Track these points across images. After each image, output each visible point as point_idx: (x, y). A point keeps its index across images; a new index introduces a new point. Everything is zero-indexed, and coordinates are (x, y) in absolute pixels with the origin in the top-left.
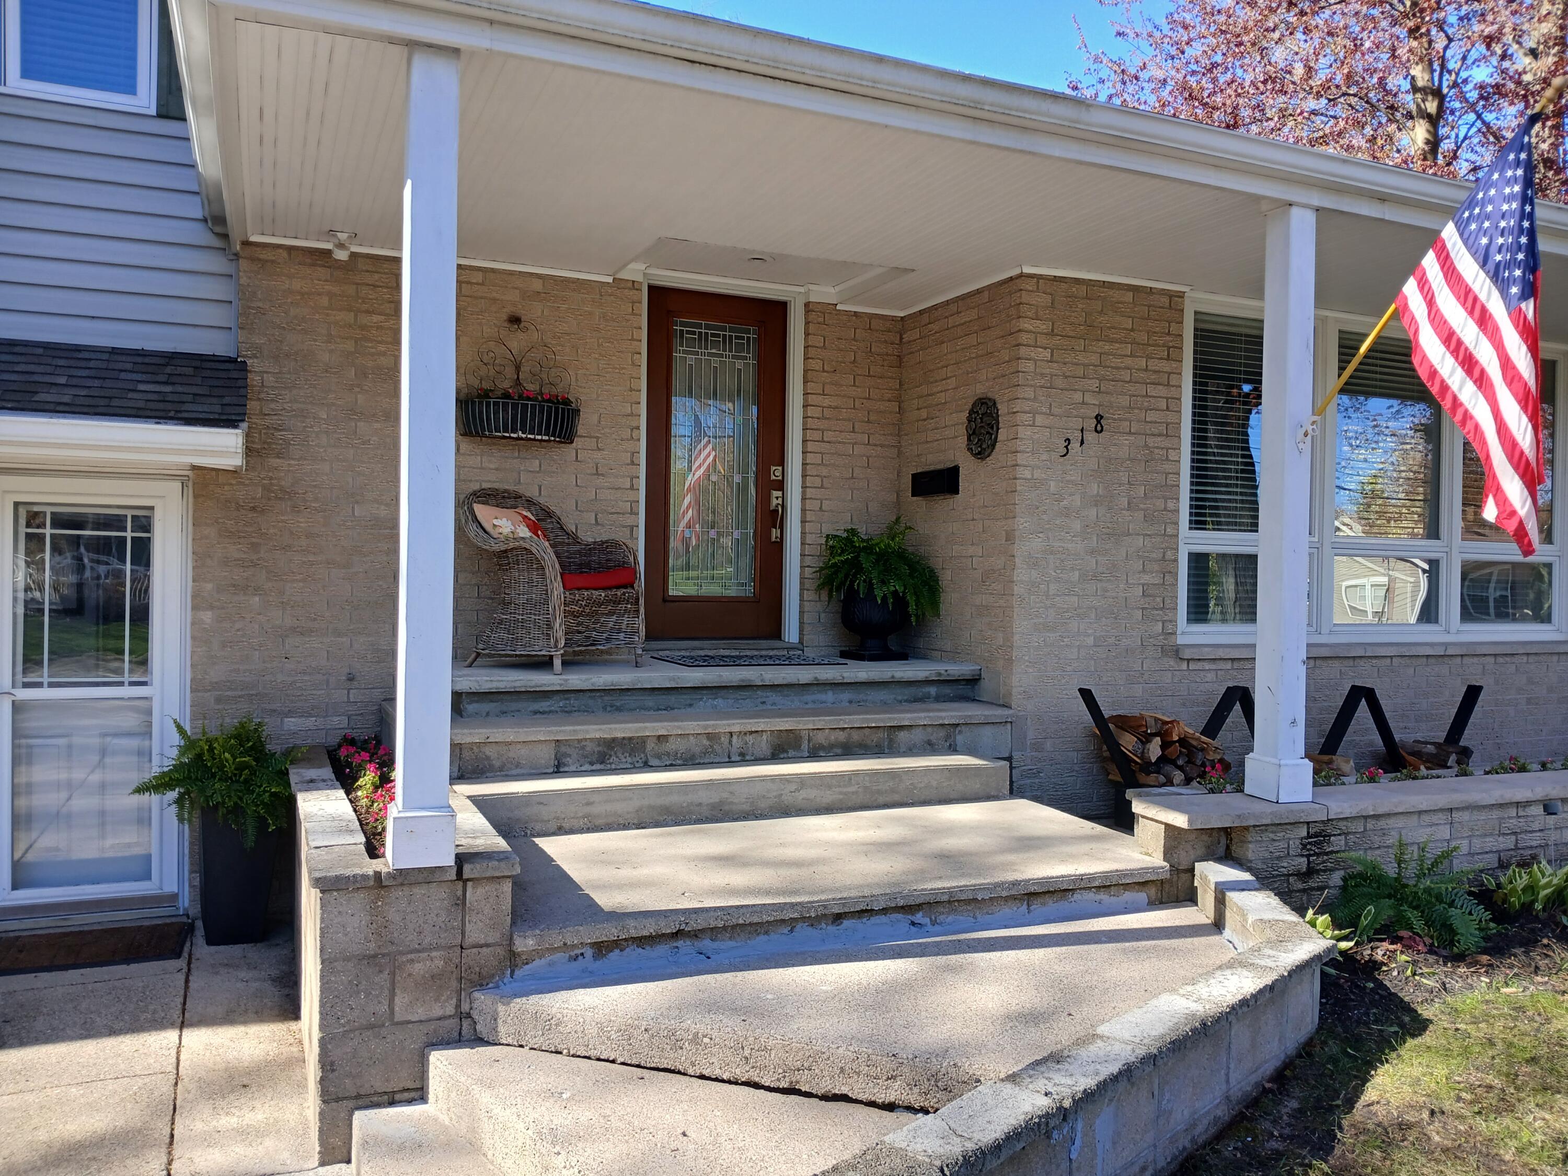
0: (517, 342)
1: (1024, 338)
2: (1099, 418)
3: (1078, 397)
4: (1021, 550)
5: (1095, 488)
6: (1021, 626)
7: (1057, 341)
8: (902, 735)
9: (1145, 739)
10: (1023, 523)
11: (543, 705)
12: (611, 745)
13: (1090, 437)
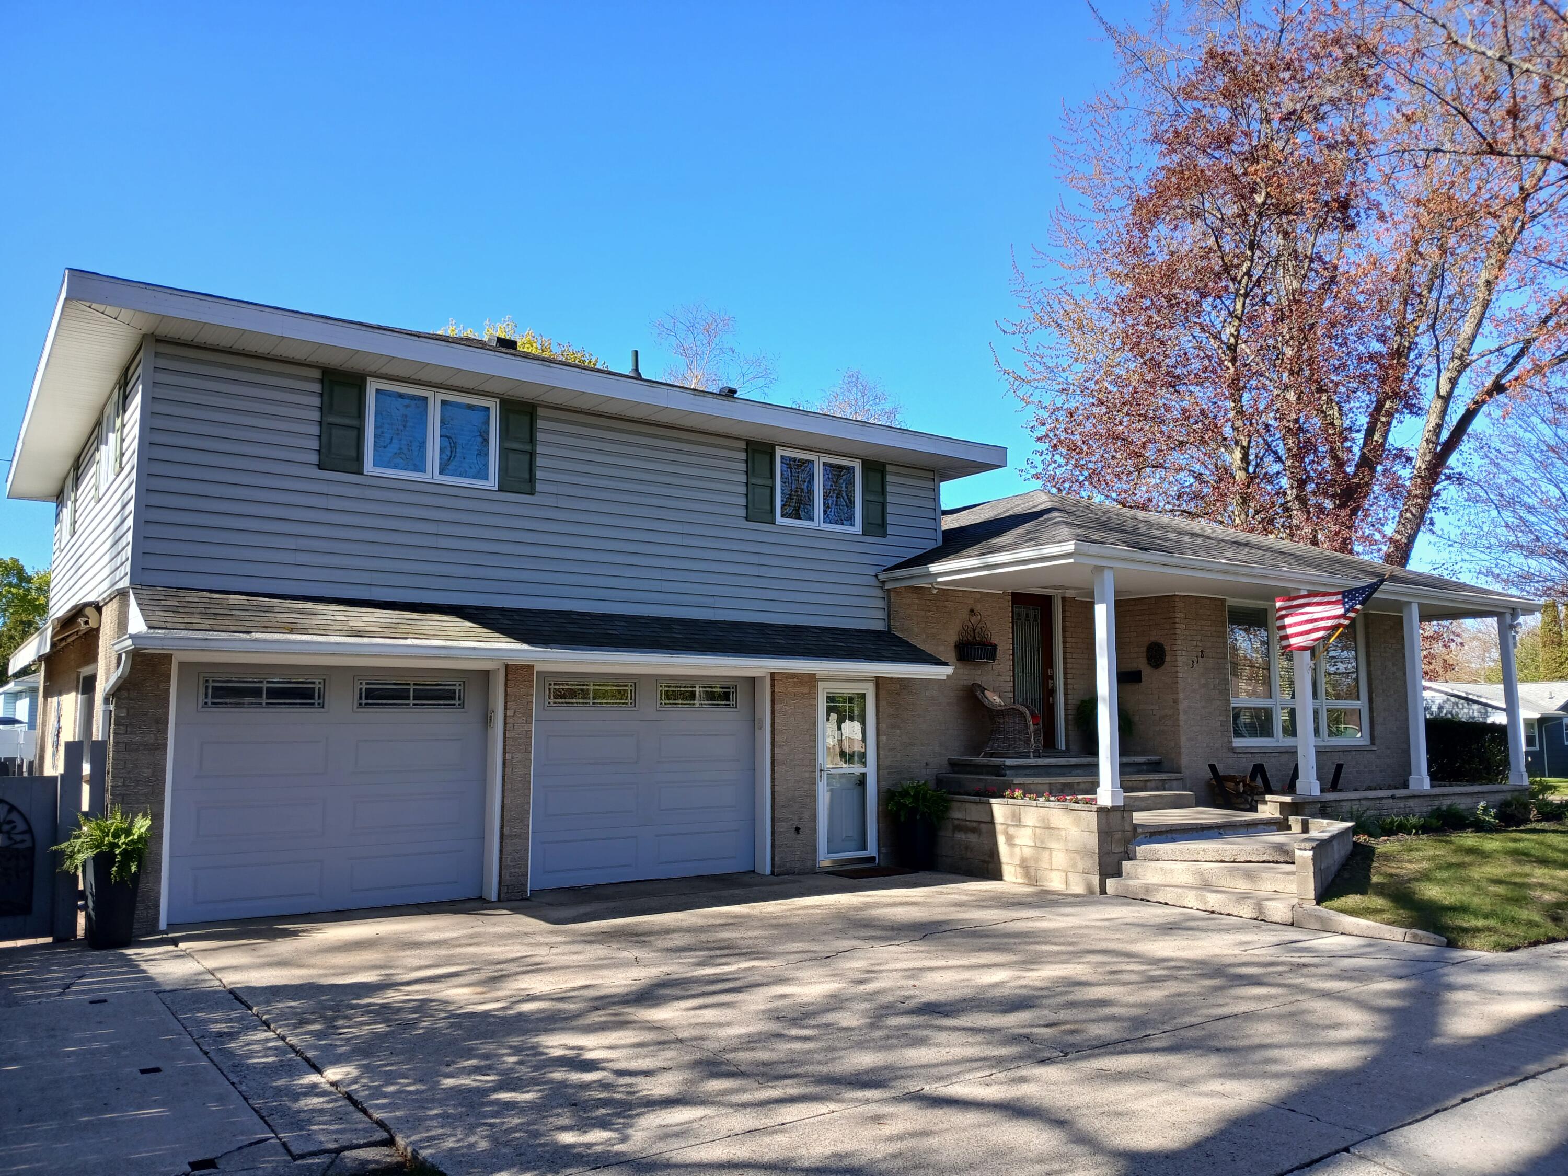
0: (974, 620)
1: (1177, 620)
2: (1202, 652)
3: (1195, 643)
4: (1182, 706)
5: (1203, 681)
6: (1183, 739)
7: (1187, 621)
8: (1149, 784)
9: (1237, 784)
10: (1181, 696)
11: (1028, 772)
12: (1064, 785)
13: (1200, 659)
